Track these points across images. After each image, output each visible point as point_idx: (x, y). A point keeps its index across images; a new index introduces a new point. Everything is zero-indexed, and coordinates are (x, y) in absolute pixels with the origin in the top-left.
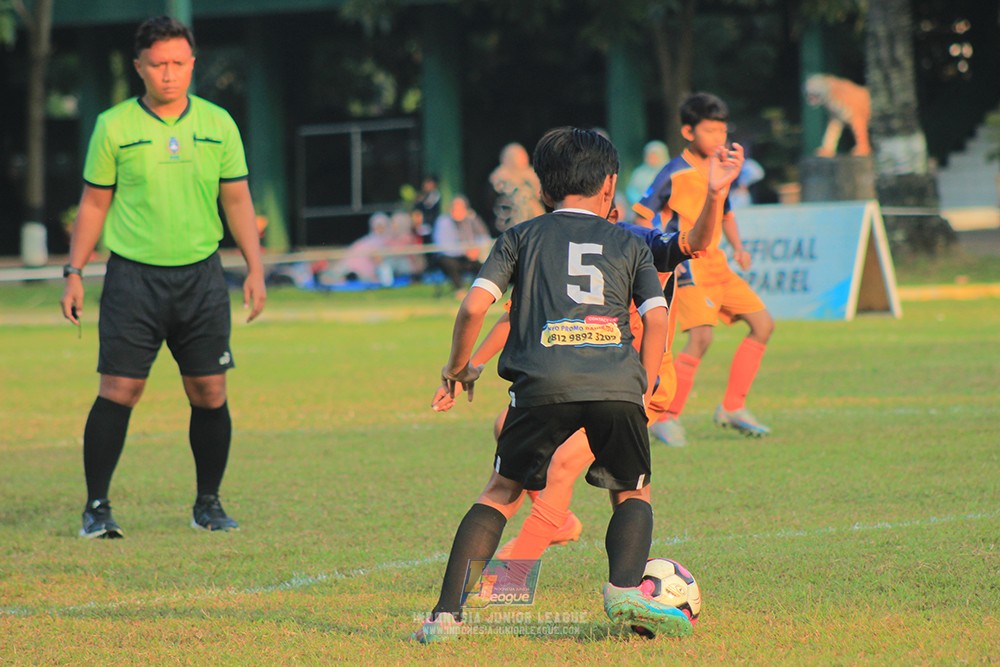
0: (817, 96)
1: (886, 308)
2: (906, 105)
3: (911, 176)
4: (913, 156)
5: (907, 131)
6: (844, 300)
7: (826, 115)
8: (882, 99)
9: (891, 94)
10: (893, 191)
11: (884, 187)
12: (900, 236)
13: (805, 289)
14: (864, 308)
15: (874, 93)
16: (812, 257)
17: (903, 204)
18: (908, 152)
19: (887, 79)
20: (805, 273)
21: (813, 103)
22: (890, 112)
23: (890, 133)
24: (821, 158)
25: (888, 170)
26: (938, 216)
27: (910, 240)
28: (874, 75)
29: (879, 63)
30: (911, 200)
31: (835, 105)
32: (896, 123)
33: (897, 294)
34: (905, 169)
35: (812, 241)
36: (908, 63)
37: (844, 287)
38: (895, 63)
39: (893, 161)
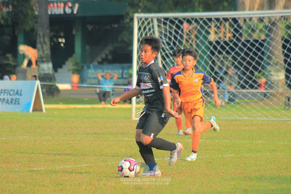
0: (22, 51)
1: (41, 110)
2: (47, 54)
3: (48, 74)
4: (49, 68)
5: (47, 61)
6: (29, 107)
7: (24, 56)
8: (41, 52)
9: (43, 51)
10: (43, 78)
11: (40, 76)
12: (44, 90)
13: (19, 104)
14: (34, 110)
15: (39, 51)
16: (21, 95)
17: (46, 81)
18: (47, 67)
19: (42, 47)
20: (19, 99)
21: (21, 53)
22: (43, 56)
23: (43, 62)
24: (23, 68)
25: (42, 72)
26: (55, 85)
27: (47, 92)
28: (39, 46)
29: (40, 42)
30: (48, 81)
31: (27, 53)
32: (44, 59)
33: (44, 106)
34: (46, 72)
35: (21, 90)
36: (48, 43)
37: (29, 104)
38: (45, 42)
39: (43, 70)
